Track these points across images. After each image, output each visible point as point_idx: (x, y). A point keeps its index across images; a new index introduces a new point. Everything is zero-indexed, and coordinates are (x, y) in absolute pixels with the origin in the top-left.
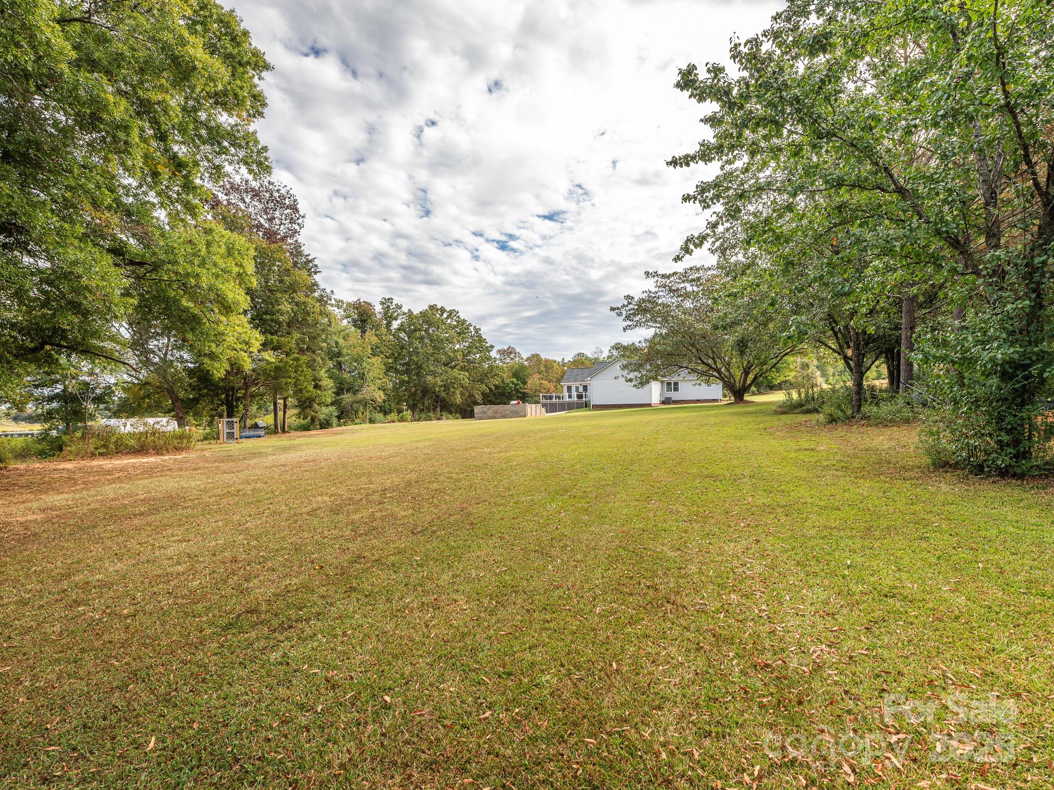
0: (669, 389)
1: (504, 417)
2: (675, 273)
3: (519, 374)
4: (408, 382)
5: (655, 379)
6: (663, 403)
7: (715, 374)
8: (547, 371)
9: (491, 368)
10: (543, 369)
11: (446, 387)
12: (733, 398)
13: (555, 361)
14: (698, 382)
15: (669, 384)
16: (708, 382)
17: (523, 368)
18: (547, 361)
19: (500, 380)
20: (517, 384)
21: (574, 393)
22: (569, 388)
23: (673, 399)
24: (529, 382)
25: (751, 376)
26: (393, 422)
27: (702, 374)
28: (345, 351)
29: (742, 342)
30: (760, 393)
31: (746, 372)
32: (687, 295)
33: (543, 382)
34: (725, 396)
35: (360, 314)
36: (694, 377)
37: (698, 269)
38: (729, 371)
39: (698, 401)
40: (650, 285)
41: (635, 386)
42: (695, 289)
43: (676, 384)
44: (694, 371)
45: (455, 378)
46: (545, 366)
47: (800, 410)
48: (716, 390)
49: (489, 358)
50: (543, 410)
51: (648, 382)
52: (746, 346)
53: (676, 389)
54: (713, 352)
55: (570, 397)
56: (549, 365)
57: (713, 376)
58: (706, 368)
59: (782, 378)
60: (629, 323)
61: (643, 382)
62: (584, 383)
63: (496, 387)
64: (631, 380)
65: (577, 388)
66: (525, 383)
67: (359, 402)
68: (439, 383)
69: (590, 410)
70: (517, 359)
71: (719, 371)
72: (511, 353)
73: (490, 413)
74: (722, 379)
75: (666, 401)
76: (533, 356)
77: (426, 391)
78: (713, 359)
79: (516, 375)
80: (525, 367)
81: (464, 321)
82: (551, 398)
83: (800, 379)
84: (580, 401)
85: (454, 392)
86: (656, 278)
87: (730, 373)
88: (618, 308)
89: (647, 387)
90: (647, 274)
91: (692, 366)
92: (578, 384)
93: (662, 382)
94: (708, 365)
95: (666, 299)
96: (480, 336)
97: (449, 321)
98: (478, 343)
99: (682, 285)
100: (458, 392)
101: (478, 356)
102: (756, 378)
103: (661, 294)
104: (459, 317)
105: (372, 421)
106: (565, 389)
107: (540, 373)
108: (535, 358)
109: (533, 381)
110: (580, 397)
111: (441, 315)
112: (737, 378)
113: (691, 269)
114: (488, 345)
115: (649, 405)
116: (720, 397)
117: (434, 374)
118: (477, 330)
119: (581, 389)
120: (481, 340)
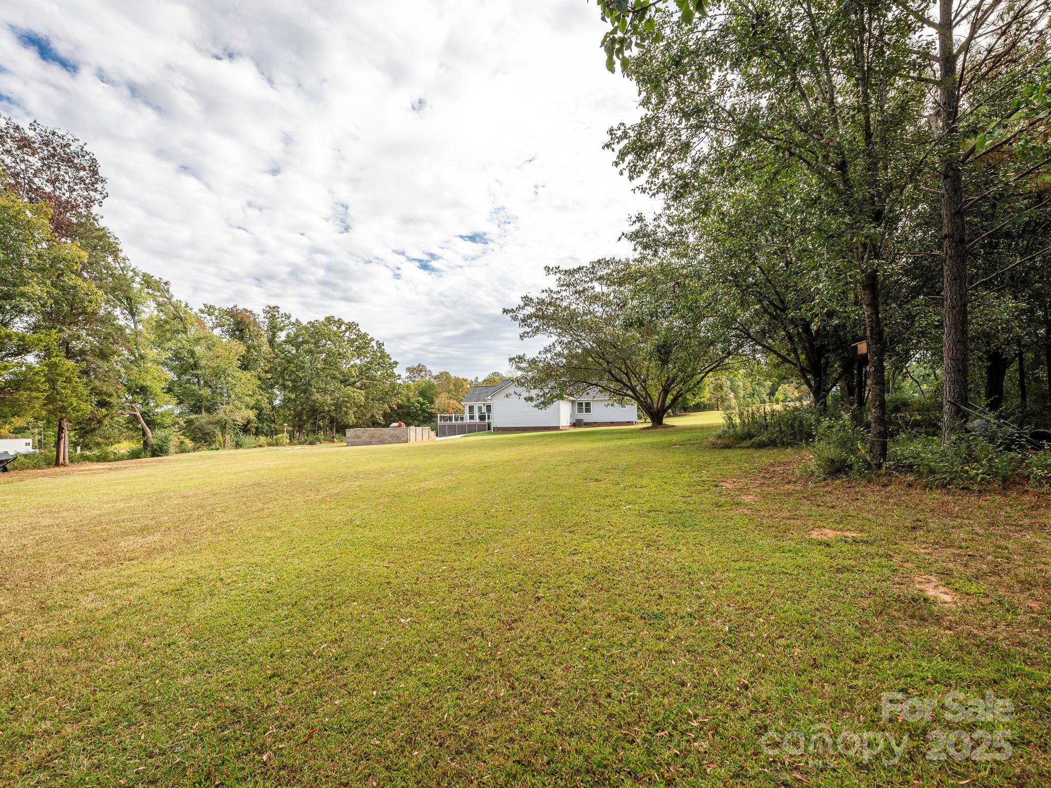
0: (580, 411)
1: (382, 442)
2: (580, 268)
3: (427, 393)
4: (295, 400)
5: (560, 397)
6: (574, 425)
7: (630, 393)
8: (456, 390)
9: (393, 386)
10: (452, 387)
11: (338, 406)
12: (649, 420)
13: (465, 380)
14: (611, 403)
15: (580, 404)
16: (621, 402)
17: (431, 386)
18: (457, 379)
19: (405, 399)
20: (424, 404)
21: (476, 414)
22: (471, 409)
23: (585, 421)
24: (437, 401)
25: (670, 397)
26: (261, 446)
27: (616, 392)
28: (203, 363)
29: (663, 346)
30: (675, 415)
31: (666, 391)
32: (596, 298)
33: (452, 401)
34: (640, 418)
35: (238, 323)
36: (606, 396)
37: (607, 263)
38: (645, 388)
39: (612, 424)
40: (552, 282)
41: (536, 406)
42: (605, 290)
43: (588, 404)
44: (605, 389)
45: (349, 397)
46: (455, 385)
47: (749, 442)
48: (630, 412)
49: (392, 375)
50: (433, 434)
51: (551, 401)
52: (668, 353)
53: (588, 410)
54: (627, 367)
55: (472, 418)
56: (459, 384)
57: (629, 396)
58: (619, 386)
59: (697, 400)
60: (527, 329)
61: (546, 403)
62: (488, 403)
63: (400, 406)
64: (530, 399)
65: (480, 408)
66: (432, 402)
67: (218, 422)
68: (329, 401)
69: (491, 434)
70: (427, 378)
71: (633, 389)
72: (421, 371)
73: (365, 437)
74: (637, 398)
75: (577, 424)
76: (442, 374)
77: (314, 412)
78: (627, 374)
79: (422, 394)
80: (433, 385)
81: (366, 335)
82: (450, 419)
83: (713, 401)
84: (482, 423)
85: (346, 413)
86: (558, 275)
87: (647, 392)
88: (512, 311)
89: (552, 408)
90: (547, 269)
91: (604, 383)
92: (480, 403)
93: (573, 402)
94: (620, 381)
95: (569, 300)
96: (382, 352)
97: (347, 334)
98: (382, 359)
99: (590, 284)
100: (351, 412)
101: (379, 373)
102: (676, 399)
103: (564, 294)
104: (358, 330)
105: (238, 445)
106: (467, 409)
107: (449, 392)
108: (444, 376)
109: (442, 400)
110: (482, 418)
111: (339, 328)
112: (655, 398)
113: (599, 262)
114: (392, 361)
115: (557, 428)
116: (634, 418)
117: (324, 391)
118: (380, 345)
119: (484, 410)
120: (384, 355)
